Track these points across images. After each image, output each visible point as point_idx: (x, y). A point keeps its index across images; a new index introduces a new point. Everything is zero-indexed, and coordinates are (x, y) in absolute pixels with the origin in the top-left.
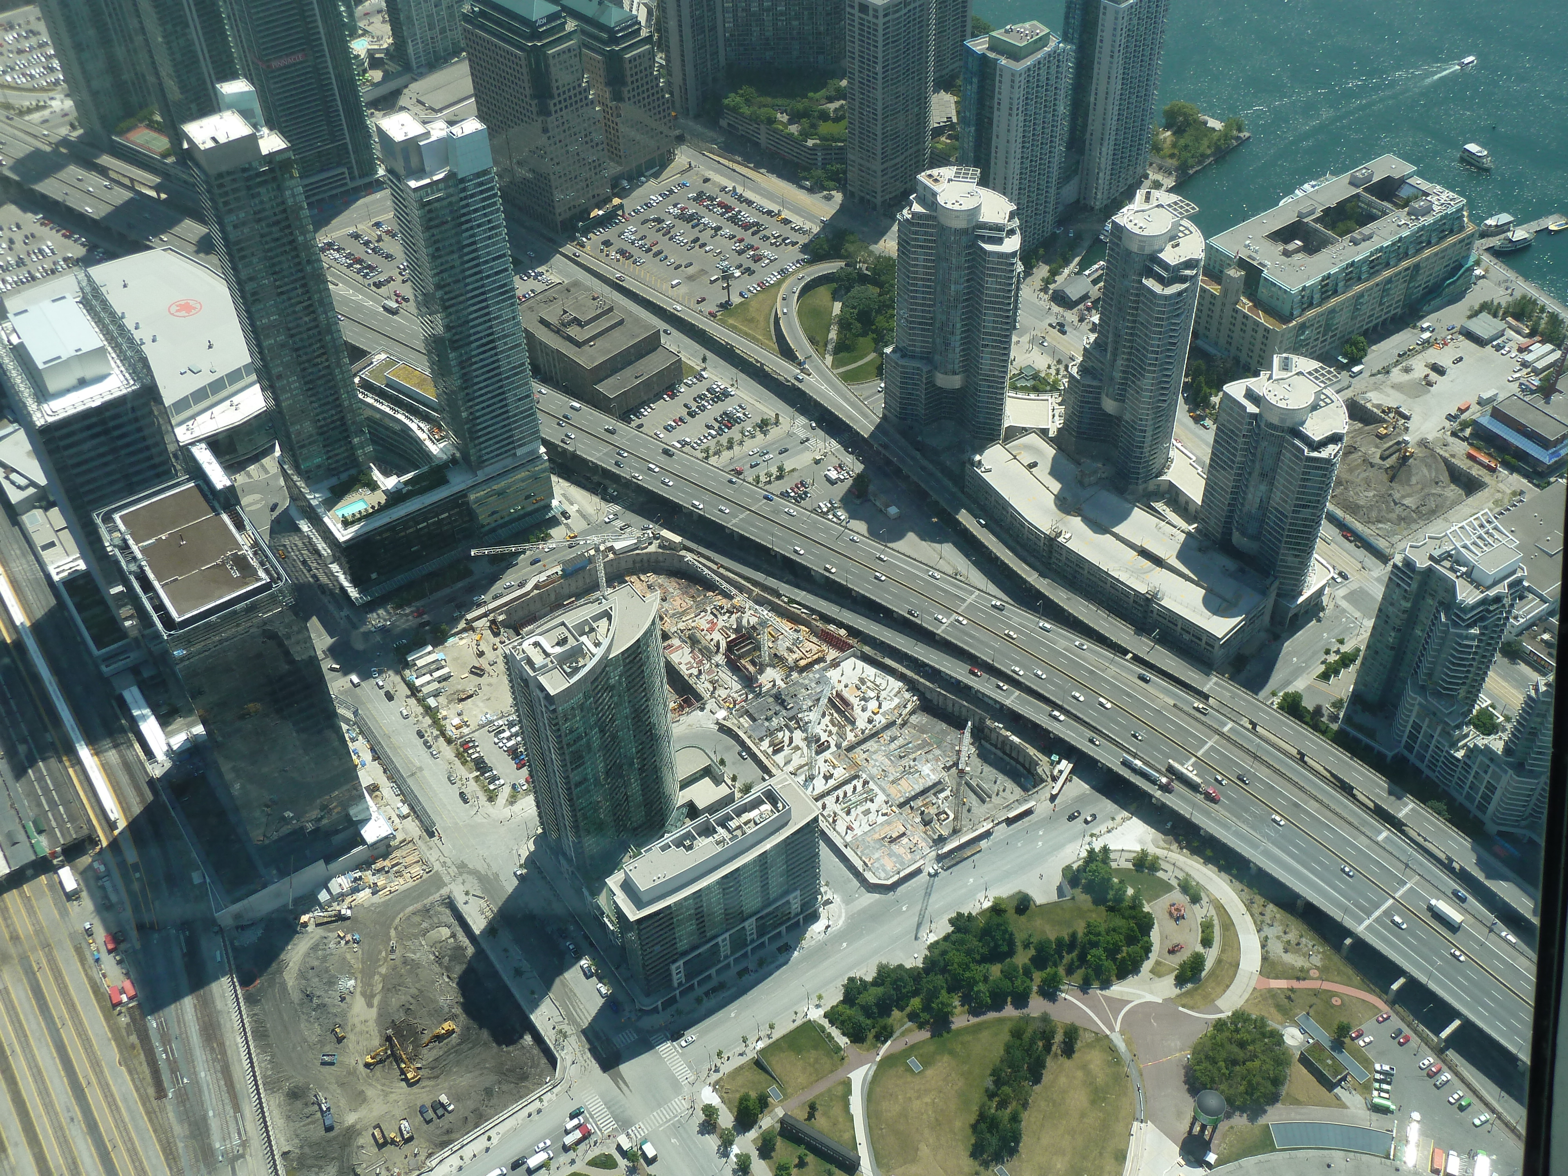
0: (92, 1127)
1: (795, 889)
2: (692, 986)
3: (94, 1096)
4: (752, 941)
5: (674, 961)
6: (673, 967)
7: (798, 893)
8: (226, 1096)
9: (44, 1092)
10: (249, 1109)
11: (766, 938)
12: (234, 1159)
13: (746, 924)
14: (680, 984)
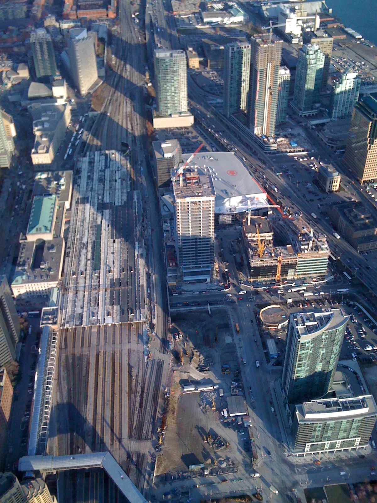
1: (359, 437)
2: (311, 454)
4: (337, 448)
5: (308, 443)
6: (307, 444)
7: (360, 438)
11: (343, 449)
13: (338, 441)
14: (307, 451)
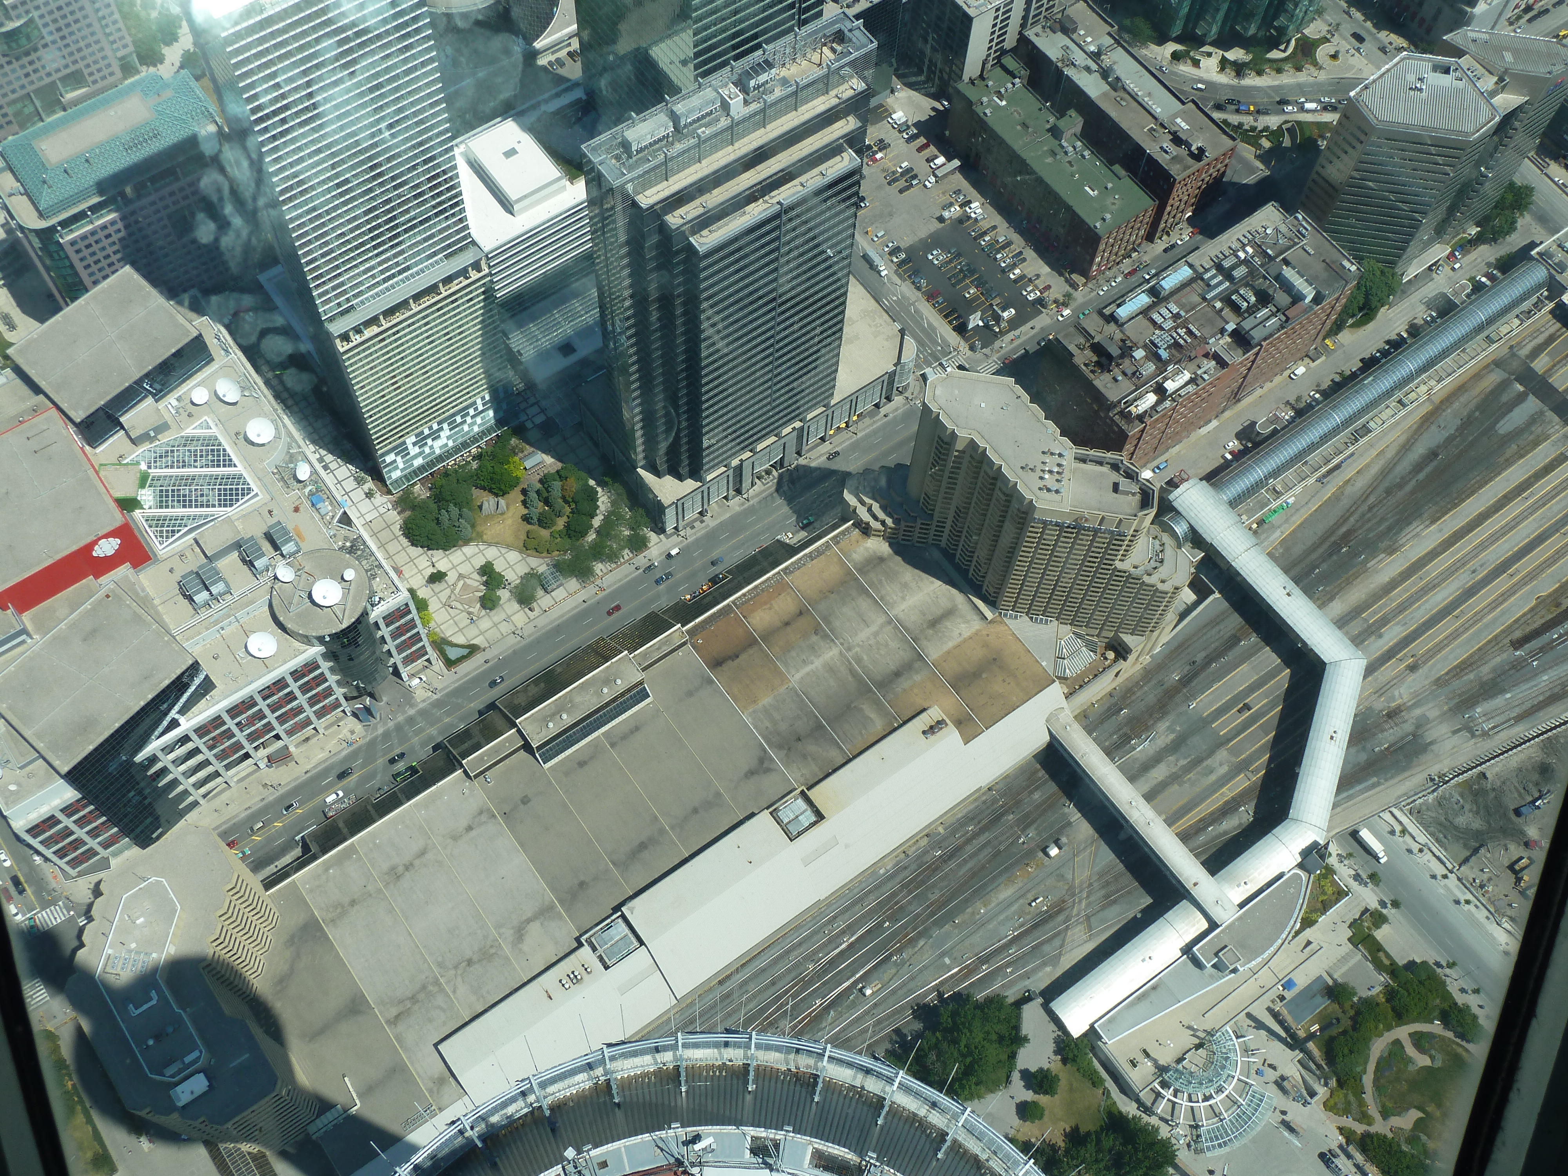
0: (1470, 592)
3: (1502, 583)
8: (1528, 705)
9: (1494, 538)
10: (1520, 730)
12: (1470, 729)
